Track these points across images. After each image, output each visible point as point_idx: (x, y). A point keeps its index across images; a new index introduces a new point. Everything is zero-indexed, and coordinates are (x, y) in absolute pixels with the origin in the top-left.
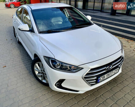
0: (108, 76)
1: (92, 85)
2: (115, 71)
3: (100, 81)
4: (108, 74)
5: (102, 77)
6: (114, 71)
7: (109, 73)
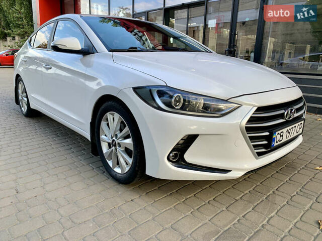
0: (288, 134)
1: (260, 154)
2: (299, 127)
3: (276, 144)
4: (288, 128)
5: (280, 132)
6: (297, 125)
7: (290, 127)
